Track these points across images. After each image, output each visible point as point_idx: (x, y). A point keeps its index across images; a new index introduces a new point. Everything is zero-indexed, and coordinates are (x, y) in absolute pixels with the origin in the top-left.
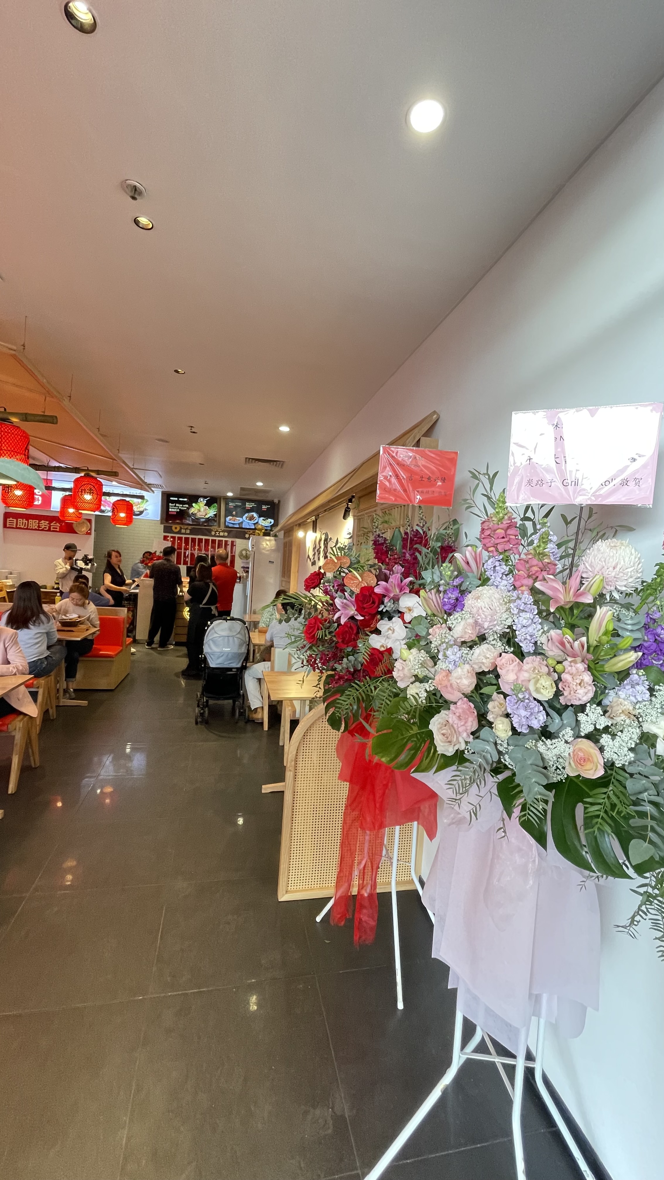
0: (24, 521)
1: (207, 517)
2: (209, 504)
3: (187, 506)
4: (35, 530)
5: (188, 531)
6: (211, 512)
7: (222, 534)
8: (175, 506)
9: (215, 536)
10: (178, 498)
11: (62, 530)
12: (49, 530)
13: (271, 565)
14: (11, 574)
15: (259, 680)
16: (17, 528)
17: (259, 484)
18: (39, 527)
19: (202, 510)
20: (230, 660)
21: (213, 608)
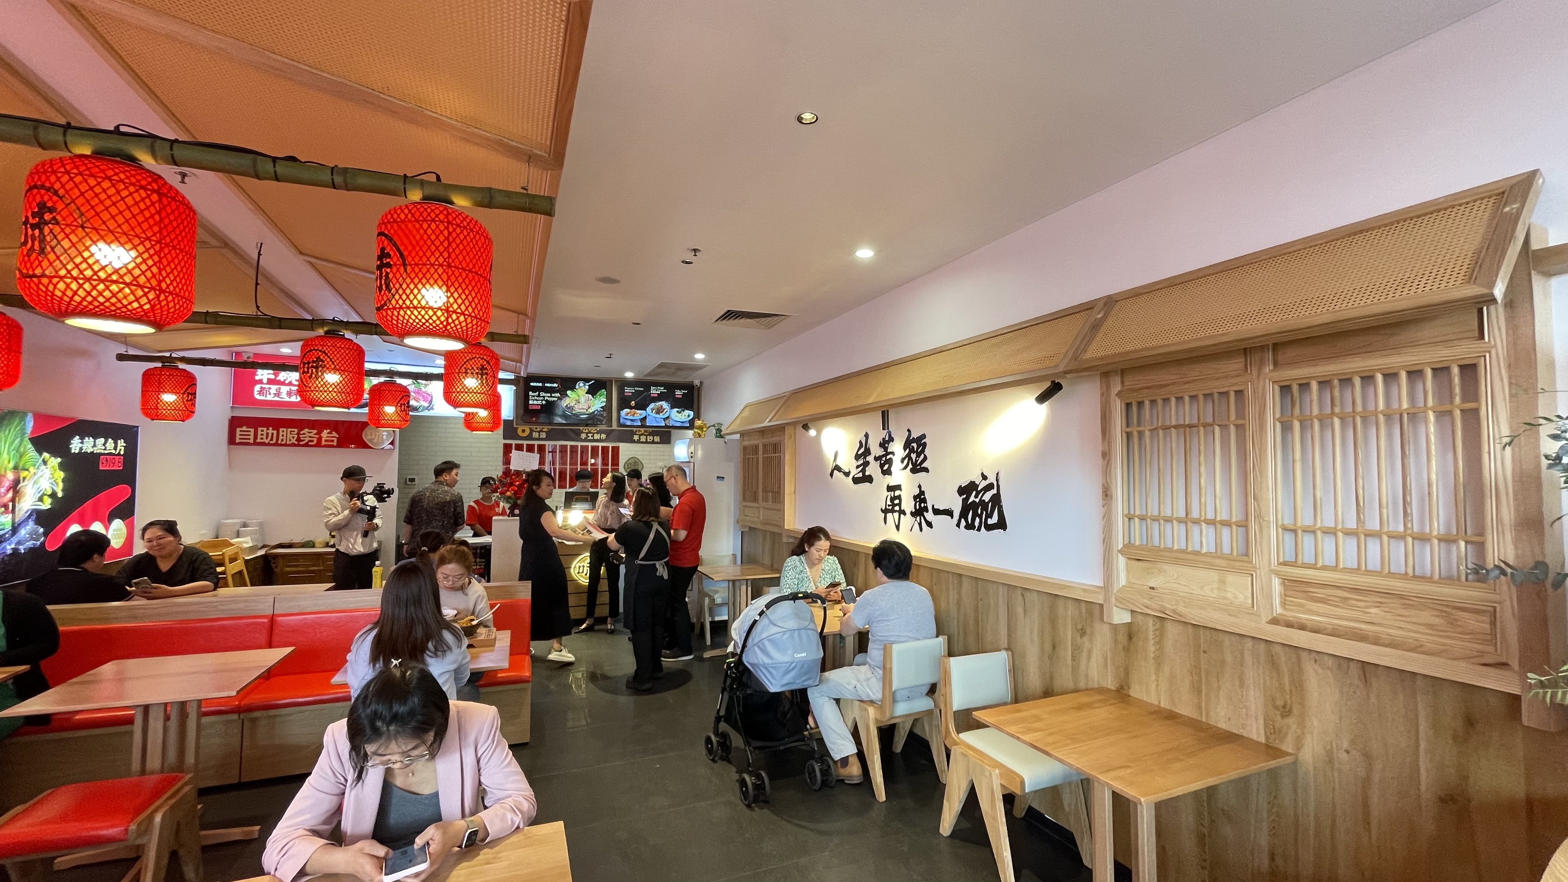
0: (271, 431)
1: (590, 411)
2: (593, 391)
3: (558, 395)
4: (293, 445)
5: (544, 435)
6: (598, 403)
7: (597, 437)
8: (539, 396)
9: (586, 440)
10: (544, 383)
11: (342, 443)
12: (319, 444)
13: (719, 482)
14: (245, 525)
15: (838, 701)
16: (255, 443)
17: (699, 356)
18: (299, 440)
19: (583, 400)
20: (805, 674)
21: (659, 565)
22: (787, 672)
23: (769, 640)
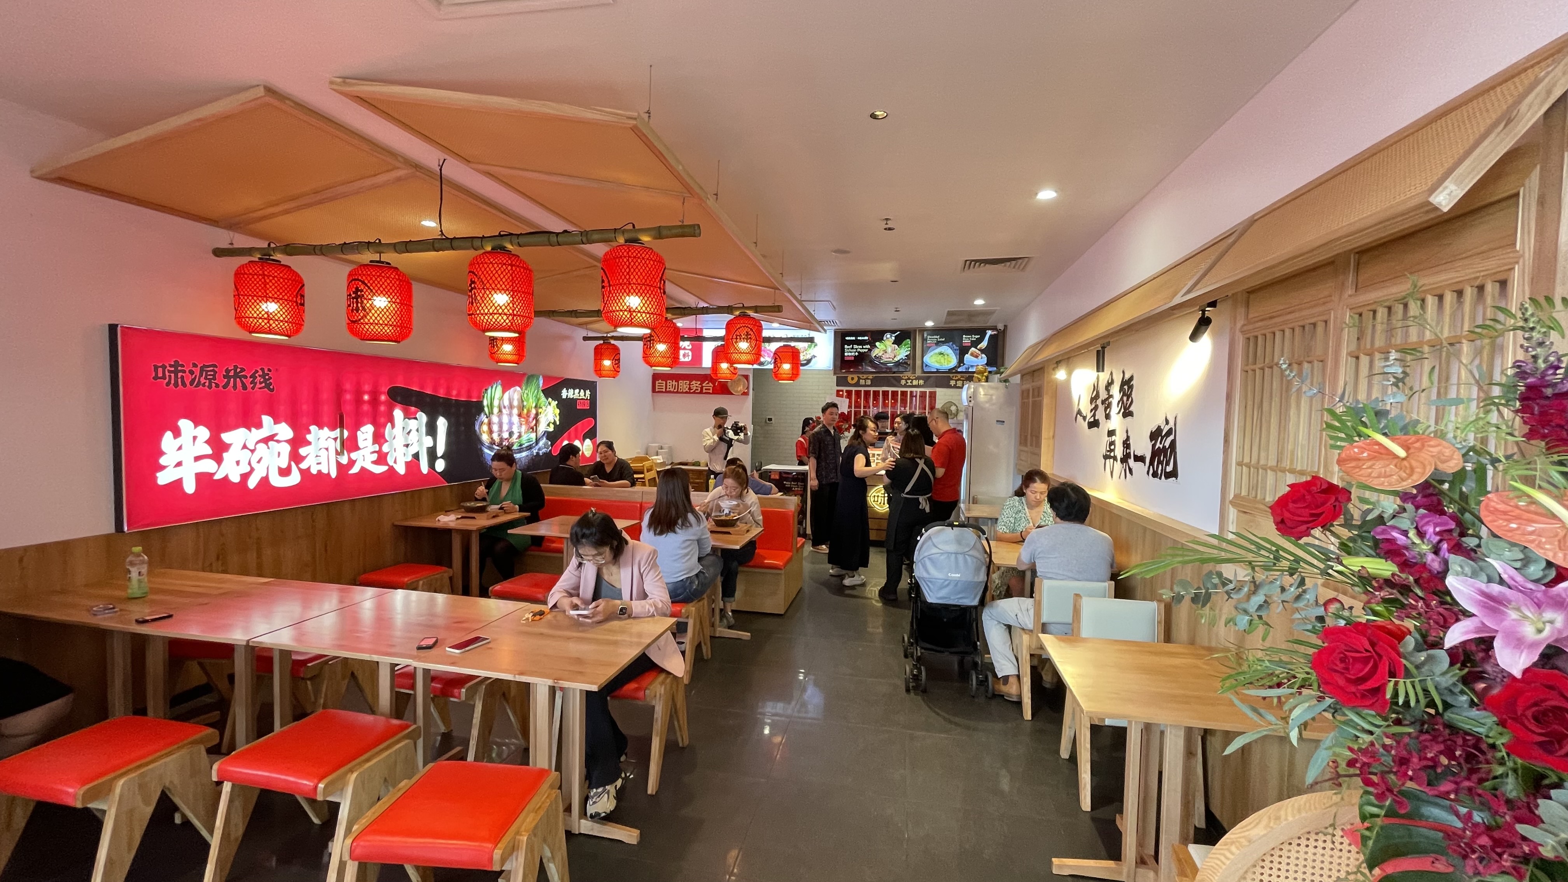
0: (674, 383)
1: (896, 359)
2: (898, 342)
3: (868, 346)
4: (686, 393)
5: (869, 383)
6: (902, 353)
7: (915, 383)
8: (852, 348)
9: (905, 386)
10: (856, 336)
11: (715, 392)
12: (701, 392)
13: (999, 426)
14: (662, 448)
15: (1009, 627)
16: (666, 392)
17: (979, 302)
18: (690, 389)
19: (889, 350)
20: (959, 593)
21: (921, 499)
22: (942, 587)
23: (929, 559)
